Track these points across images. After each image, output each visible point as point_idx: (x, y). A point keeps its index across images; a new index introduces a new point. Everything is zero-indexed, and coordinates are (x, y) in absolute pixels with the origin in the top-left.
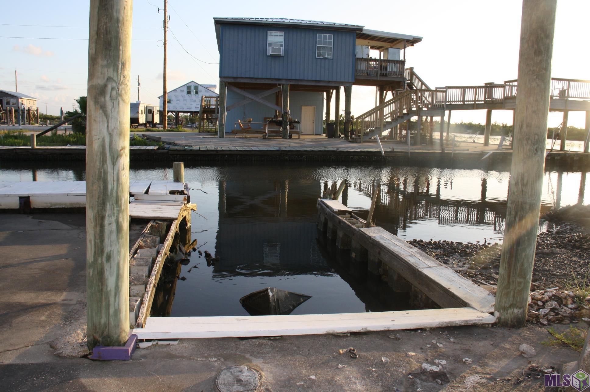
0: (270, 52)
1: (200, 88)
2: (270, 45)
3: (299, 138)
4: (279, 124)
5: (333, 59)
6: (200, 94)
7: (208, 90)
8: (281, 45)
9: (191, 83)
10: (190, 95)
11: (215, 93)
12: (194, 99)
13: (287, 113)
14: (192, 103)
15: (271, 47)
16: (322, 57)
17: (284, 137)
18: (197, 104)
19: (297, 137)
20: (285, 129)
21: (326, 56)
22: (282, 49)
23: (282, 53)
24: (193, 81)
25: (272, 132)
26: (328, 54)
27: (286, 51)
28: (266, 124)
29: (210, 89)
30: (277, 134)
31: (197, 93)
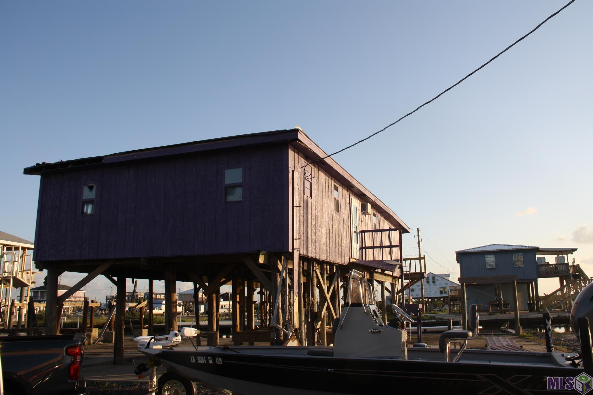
0: (488, 267)
1: (437, 278)
2: (488, 263)
3: (510, 313)
4: (497, 305)
5: (524, 267)
6: (437, 282)
7: (444, 279)
8: (494, 262)
9: (429, 274)
10: (429, 284)
11: (450, 281)
12: (433, 287)
13: (501, 299)
14: (431, 290)
15: (488, 264)
16: (517, 267)
17: (501, 313)
18: (435, 291)
19: (508, 313)
20: (501, 308)
21: (520, 266)
22: (494, 264)
23: (494, 267)
24: (430, 273)
25: (494, 310)
26: (521, 265)
27: (497, 265)
28: (490, 306)
29: (445, 278)
30: (497, 312)
31: (434, 282)
